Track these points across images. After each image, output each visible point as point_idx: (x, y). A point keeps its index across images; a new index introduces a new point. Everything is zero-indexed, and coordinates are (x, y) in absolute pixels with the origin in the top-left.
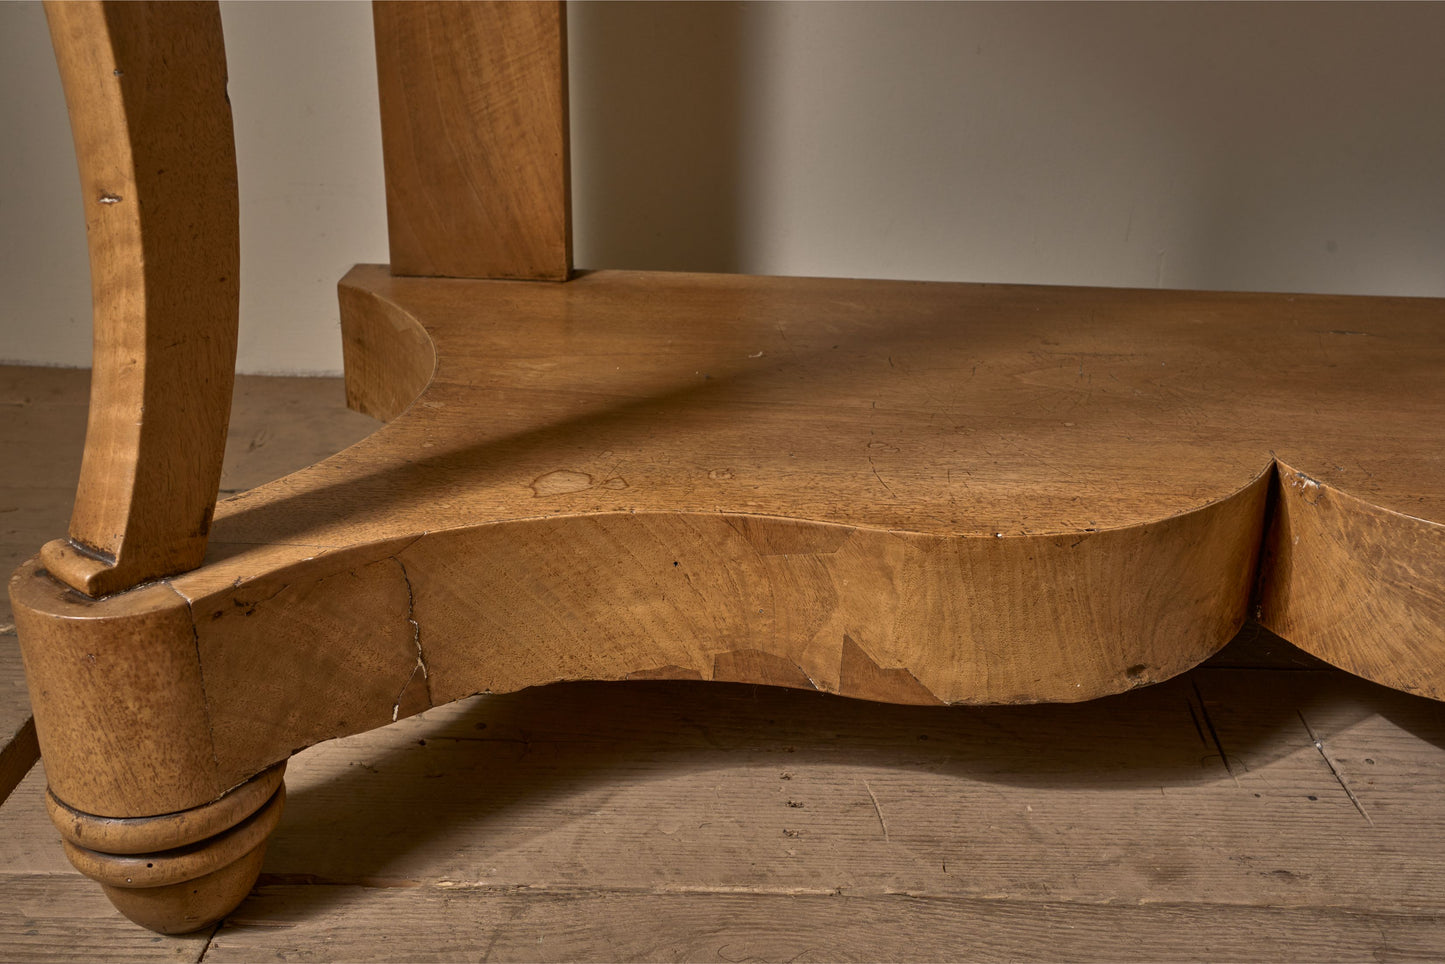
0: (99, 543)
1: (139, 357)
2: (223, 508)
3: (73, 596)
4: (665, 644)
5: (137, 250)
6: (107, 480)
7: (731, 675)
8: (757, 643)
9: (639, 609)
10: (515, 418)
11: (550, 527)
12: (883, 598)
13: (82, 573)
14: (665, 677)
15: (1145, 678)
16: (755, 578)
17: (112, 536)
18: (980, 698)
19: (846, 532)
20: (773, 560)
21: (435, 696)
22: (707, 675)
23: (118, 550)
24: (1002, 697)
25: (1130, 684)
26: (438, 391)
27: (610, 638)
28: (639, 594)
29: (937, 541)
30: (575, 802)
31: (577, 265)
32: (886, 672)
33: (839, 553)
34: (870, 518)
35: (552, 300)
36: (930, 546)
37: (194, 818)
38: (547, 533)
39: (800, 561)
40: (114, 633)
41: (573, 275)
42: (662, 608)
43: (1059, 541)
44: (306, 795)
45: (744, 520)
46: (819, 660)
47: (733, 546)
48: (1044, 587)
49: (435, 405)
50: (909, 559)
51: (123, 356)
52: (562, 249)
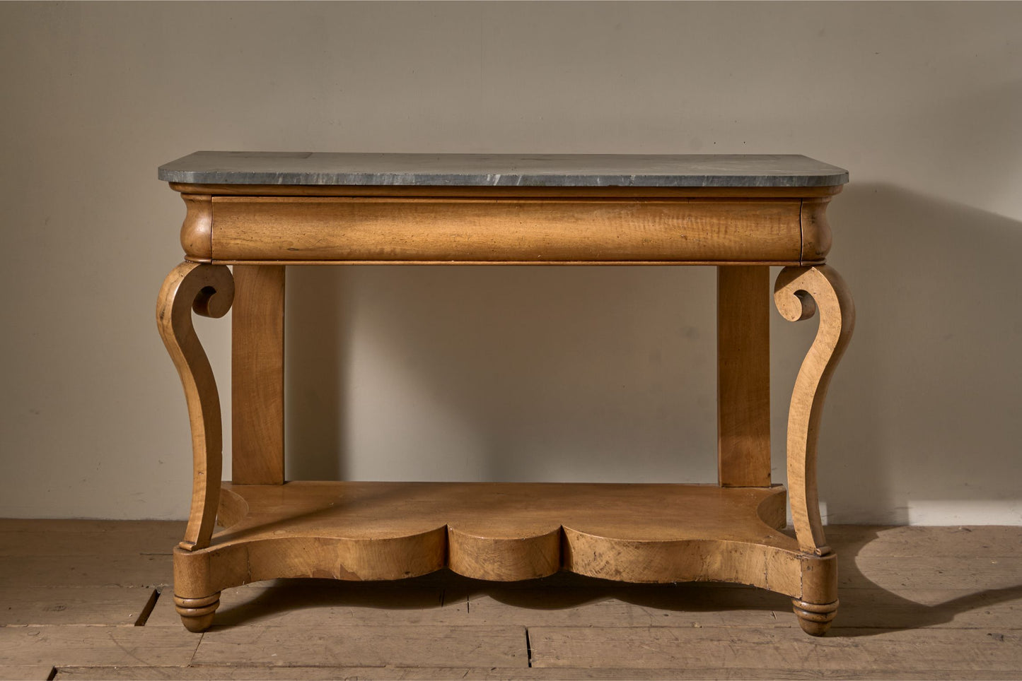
0: (192, 541)
1: (203, 503)
2: (213, 537)
3: (187, 551)
4: (303, 569)
5: (205, 483)
6: (195, 528)
7: (317, 576)
8: (322, 568)
9: (296, 560)
10: (270, 520)
11: (278, 540)
12: (348, 555)
13: (190, 547)
14: (302, 577)
15: (410, 575)
16: (321, 552)
17: (195, 539)
18: (370, 579)
19: (340, 540)
20: (325, 547)
21: (252, 580)
22: (311, 576)
23: (196, 542)
24: (375, 578)
25: (406, 576)
26: (250, 514)
27: (290, 567)
28: (296, 557)
29: (358, 541)
30: (281, 613)
31: (286, 480)
32: (350, 573)
33: (339, 545)
34: (345, 537)
35: (279, 490)
36: (357, 542)
37: (206, 599)
38: (277, 542)
39: (331, 547)
40: (196, 557)
41: (285, 483)
42: (301, 560)
43: (385, 540)
44: (218, 614)
45: (319, 538)
46: (335, 571)
47: (316, 544)
48: (382, 551)
49: (250, 518)
50: (353, 545)
51: (200, 503)
52: (282, 476)
